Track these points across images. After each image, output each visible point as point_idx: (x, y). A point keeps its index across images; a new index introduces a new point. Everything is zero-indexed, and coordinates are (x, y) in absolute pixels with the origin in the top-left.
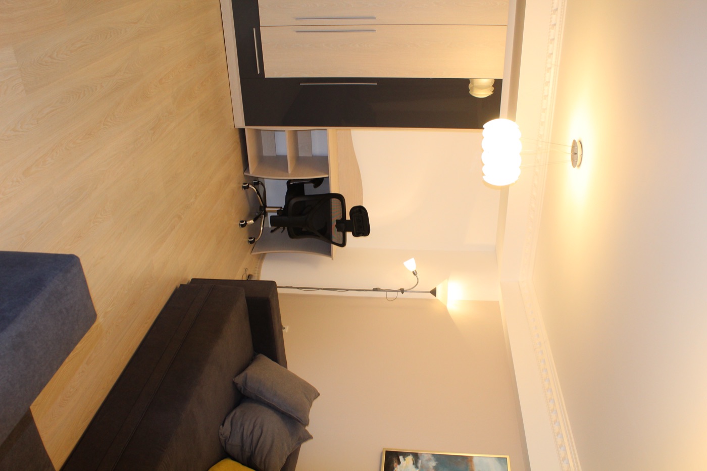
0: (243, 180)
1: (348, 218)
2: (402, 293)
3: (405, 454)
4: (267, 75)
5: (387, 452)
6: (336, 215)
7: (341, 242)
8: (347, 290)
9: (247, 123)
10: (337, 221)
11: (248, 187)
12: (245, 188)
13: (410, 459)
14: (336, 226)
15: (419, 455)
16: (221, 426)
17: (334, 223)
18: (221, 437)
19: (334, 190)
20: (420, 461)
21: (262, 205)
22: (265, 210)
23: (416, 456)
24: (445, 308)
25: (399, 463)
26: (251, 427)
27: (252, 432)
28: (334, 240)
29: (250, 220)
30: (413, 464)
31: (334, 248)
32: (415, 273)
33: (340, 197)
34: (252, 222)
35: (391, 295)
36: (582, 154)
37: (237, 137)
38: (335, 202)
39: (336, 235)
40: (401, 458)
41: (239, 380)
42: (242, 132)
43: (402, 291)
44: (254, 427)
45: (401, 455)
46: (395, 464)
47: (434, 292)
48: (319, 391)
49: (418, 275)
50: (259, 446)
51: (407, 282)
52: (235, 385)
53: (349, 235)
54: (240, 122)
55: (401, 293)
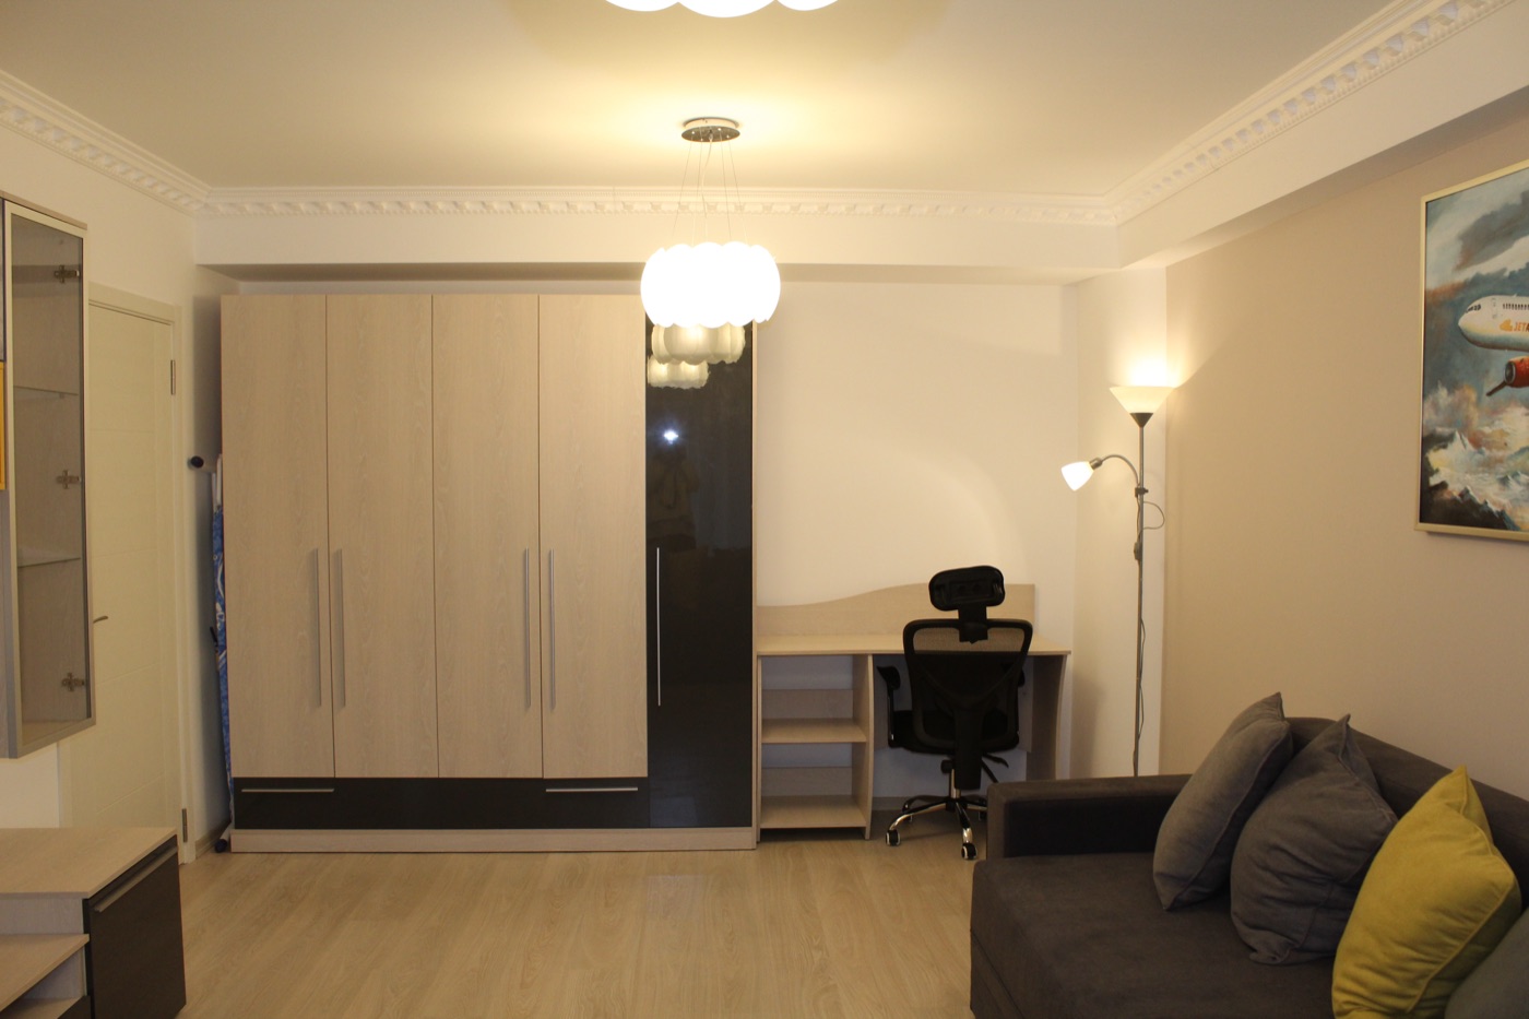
0: (882, 844)
1: (954, 615)
2: (1147, 491)
3: (1426, 470)
4: (644, 774)
5: (1423, 519)
6: (950, 642)
7: (1021, 635)
8: (1140, 622)
9: (745, 821)
10: (963, 639)
11: (894, 834)
12: (894, 842)
13: (1436, 458)
14: (972, 642)
15: (1426, 434)
16: (1253, 956)
17: (967, 647)
18: (1279, 960)
19: (896, 645)
20: (1439, 430)
21: (943, 805)
22: (957, 800)
23: (1431, 441)
24: (1180, 390)
25: (1443, 485)
26: (1267, 875)
27: (1280, 875)
28: (1017, 647)
29: (962, 833)
30: (1445, 447)
31: (1036, 646)
32: (1097, 465)
33: (911, 630)
34: (966, 833)
35: (1151, 516)
37: (776, 849)
38: (922, 643)
39: (997, 642)
40: (1434, 481)
41: (1167, 894)
42: (768, 836)
43: (1140, 491)
44: (1266, 868)
45: (1428, 482)
46: (1446, 496)
47: (1142, 419)
49: (1101, 457)
50: (1308, 859)
51: (1118, 477)
52: (1177, 907)
53: (993, 613)
54: (746, 836)
55: (1146, 496)
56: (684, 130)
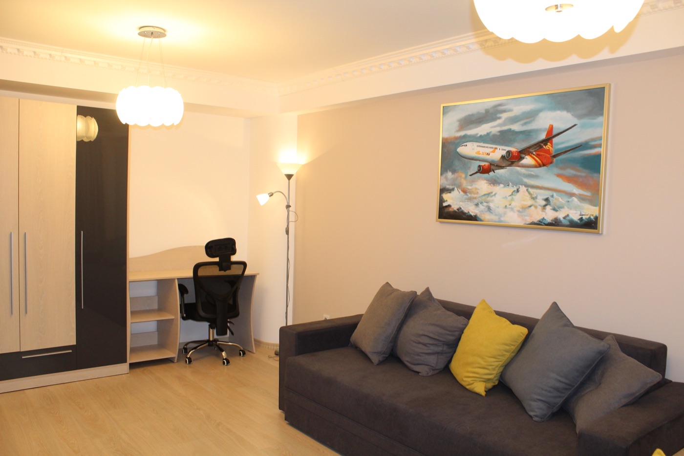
0: (182, 363)
1: (217, 259)
2: (290, 206)
3: (441, 201)
4: (74, 343)
5: (440, 218)
6: (215, 271)
7: (242, 266)
8: (288, 259)
9: (124, 361)
10: (220, 270)
11: (190, 359)
12: (190, 361)
13: (445, 196)
14: (225, 271)
15: (441, 188)
16: (420, 374)
17: (222, 273)
18: (430, 374)
19: (190, 274)
20: (448, 187)
21: (207, 344)
22: (212, 341)
23: (443, 190)
24: (304, 166)
25: (449, 206)
26: (420, 346)
27: (425, 345)
28: (240, 273)
29: (222, 355)
30: (450, 193)
31: (248, 272)
32: (271, 195)
33: (197, 267)
34: (224, 354)
35: (292, 217)
36: (153, 27)
37: (138, 371)
38: (202, 272)
39: (235, 271)
40: (445, 204)
41: (375, 359)
42: (133, 366)
43: (288, 206)
44: (420, 343)
45: (442, 205)
46: (450, 210)
47: (289, 177)
48: (385, 283)
49: (273, 192)
50: (436, 337)
51: (279, 202)
52: (381, 363)
53: (234, 258)
54: (124, 368)
55: (290, 208)
56: (139, 31)
